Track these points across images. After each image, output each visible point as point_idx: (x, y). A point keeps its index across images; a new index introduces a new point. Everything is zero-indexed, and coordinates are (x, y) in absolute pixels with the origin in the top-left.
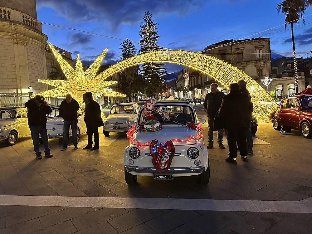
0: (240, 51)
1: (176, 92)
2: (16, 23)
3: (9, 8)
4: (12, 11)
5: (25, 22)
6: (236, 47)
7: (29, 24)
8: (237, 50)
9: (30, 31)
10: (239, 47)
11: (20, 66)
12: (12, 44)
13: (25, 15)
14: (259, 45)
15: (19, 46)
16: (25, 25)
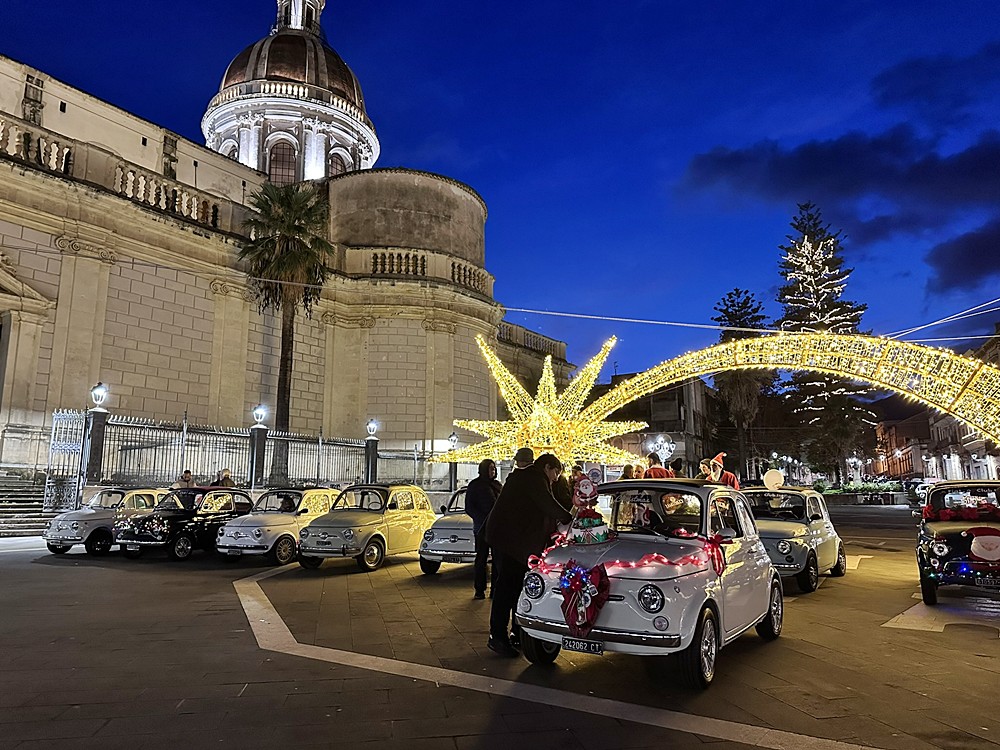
1: (934, 459)
2: (437, 281)
3: (425, 249)
4: (429, 255)
5: (456, 277)
7: (465, 281)
9: (465, 298)
11: (437, 383)
12: (422, 332)
13: (458, 261)
15: (438, 335)
16: (455, 284)
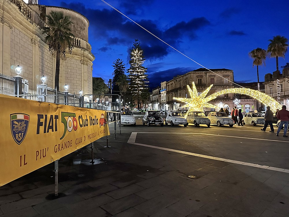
0: (212, 78)
3: (80, 38)
5: (87, 48)
6: (210, 75)
8: (210, 77)
10: (212, 75)
11: (84, 80)
12: (80, 64)
14: (226, 74)
15: (84, 66)
